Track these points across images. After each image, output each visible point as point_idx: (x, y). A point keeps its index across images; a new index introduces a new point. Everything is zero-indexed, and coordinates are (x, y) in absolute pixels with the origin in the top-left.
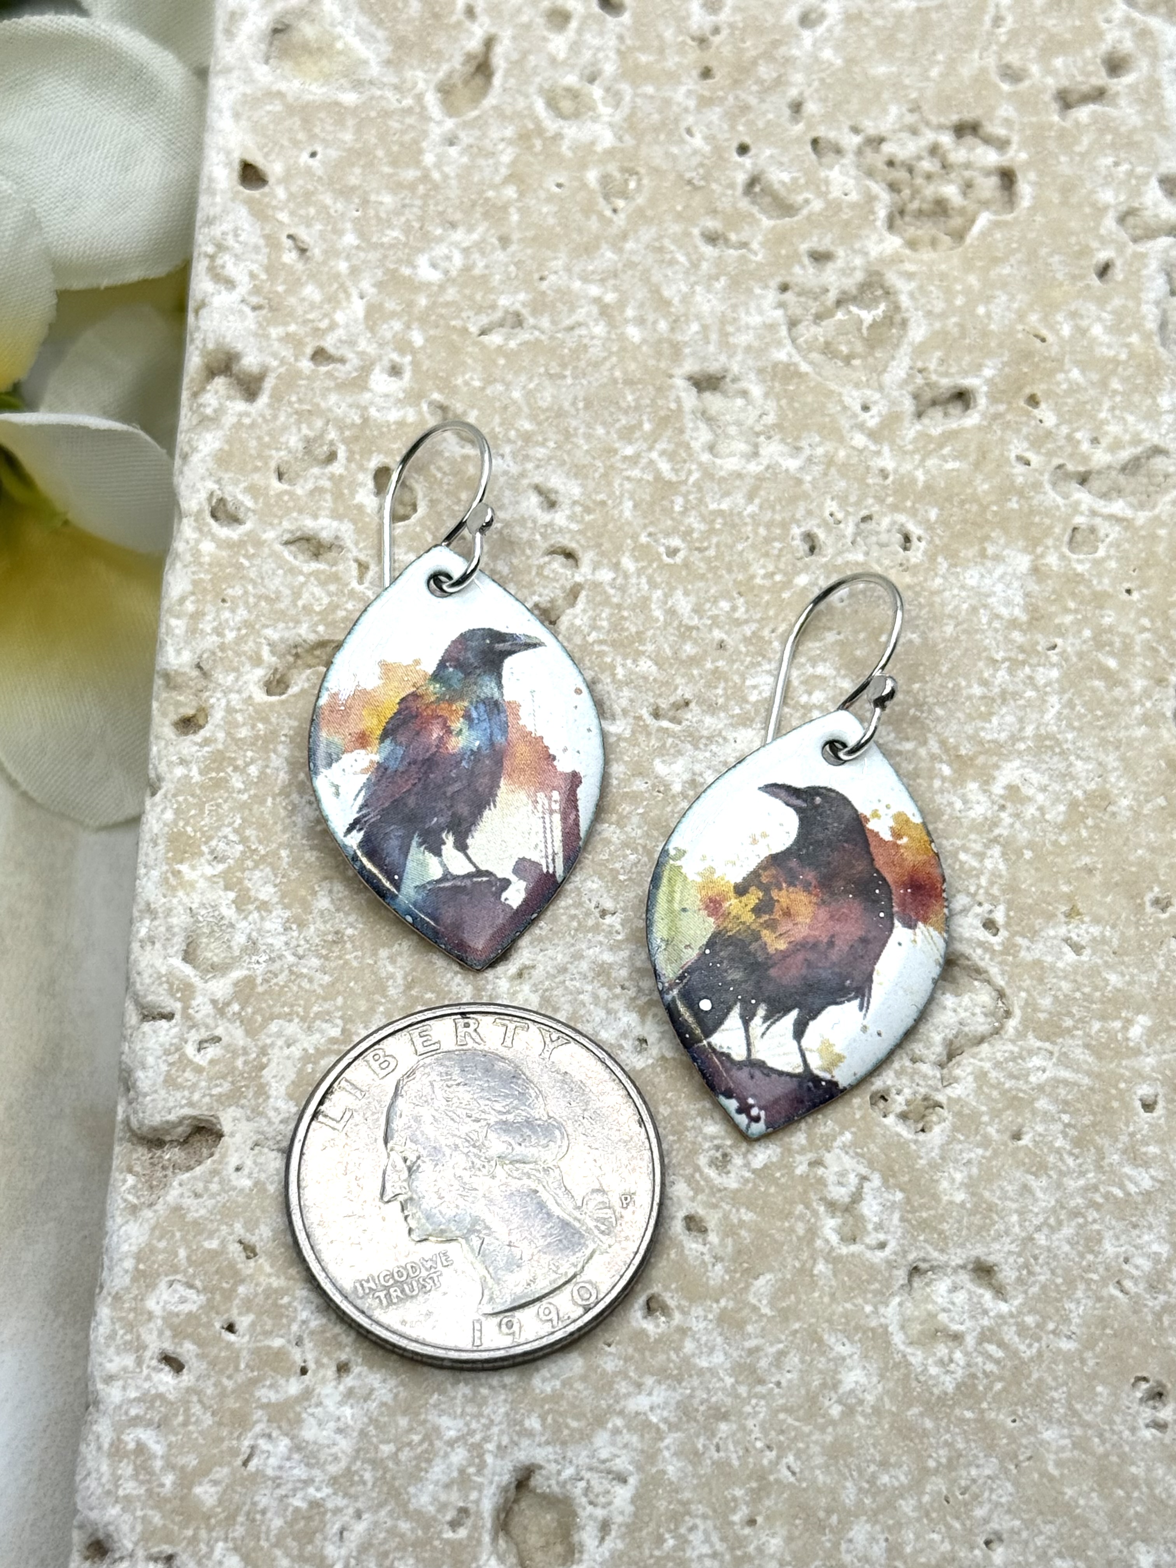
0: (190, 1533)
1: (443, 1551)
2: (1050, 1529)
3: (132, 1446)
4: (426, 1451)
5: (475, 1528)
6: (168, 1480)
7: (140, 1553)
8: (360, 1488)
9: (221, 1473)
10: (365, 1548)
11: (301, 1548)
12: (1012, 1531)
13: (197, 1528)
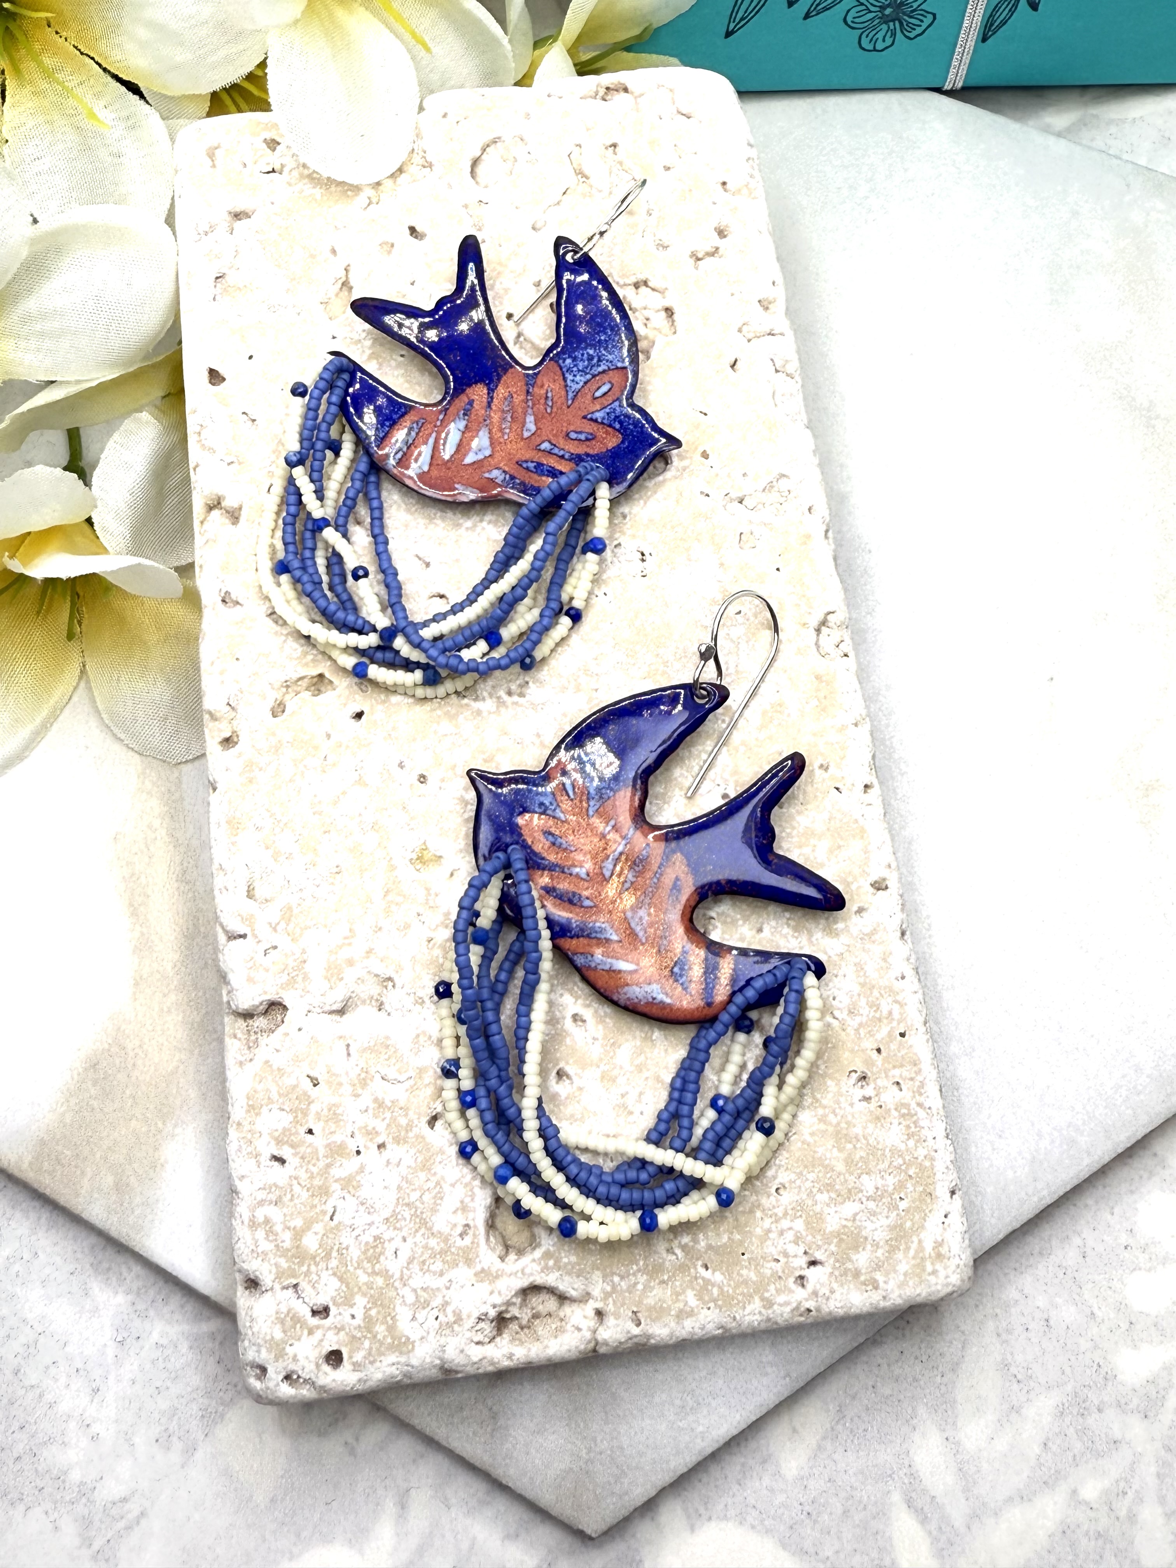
0: (304, 1269)
1: (458, 1255)
2: (811, 1176)
3: (261, 1219)
4: (439, 1192)
5: (475, 1235)
6: (287, 1238)
7: (277, 1287)
8: (403, 1223)
9: (319, 1227)
10: (410, 1261)
11: (373, 1266)
12: (791, 1182)
13: (309, 1265)
